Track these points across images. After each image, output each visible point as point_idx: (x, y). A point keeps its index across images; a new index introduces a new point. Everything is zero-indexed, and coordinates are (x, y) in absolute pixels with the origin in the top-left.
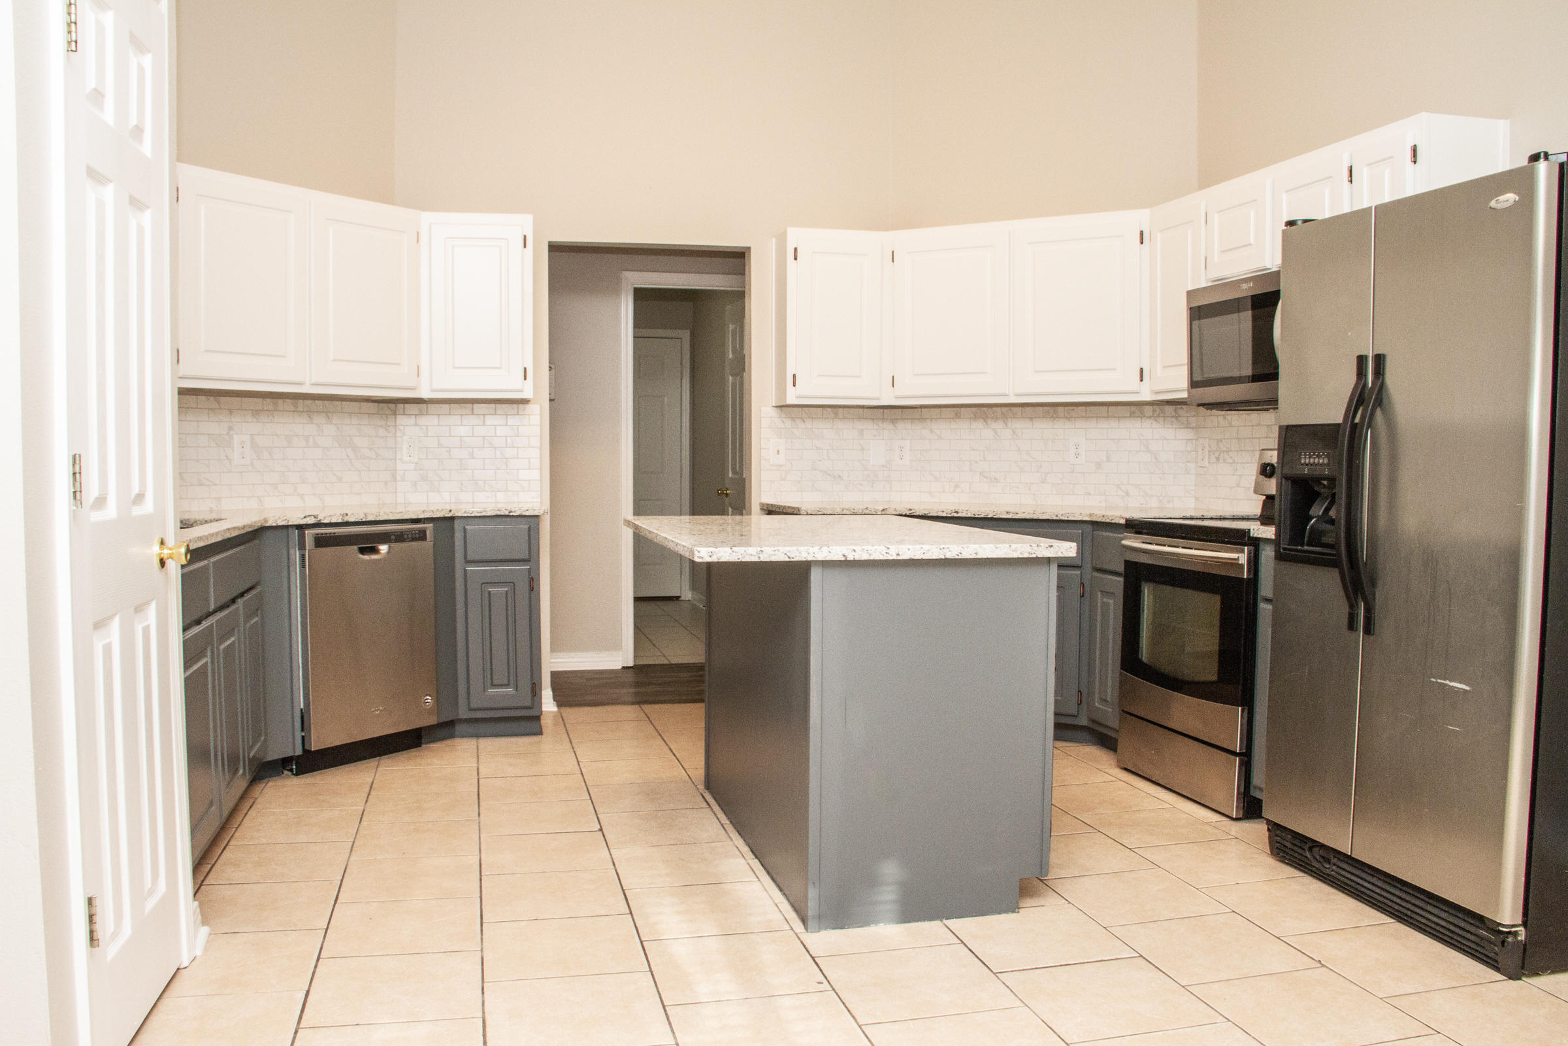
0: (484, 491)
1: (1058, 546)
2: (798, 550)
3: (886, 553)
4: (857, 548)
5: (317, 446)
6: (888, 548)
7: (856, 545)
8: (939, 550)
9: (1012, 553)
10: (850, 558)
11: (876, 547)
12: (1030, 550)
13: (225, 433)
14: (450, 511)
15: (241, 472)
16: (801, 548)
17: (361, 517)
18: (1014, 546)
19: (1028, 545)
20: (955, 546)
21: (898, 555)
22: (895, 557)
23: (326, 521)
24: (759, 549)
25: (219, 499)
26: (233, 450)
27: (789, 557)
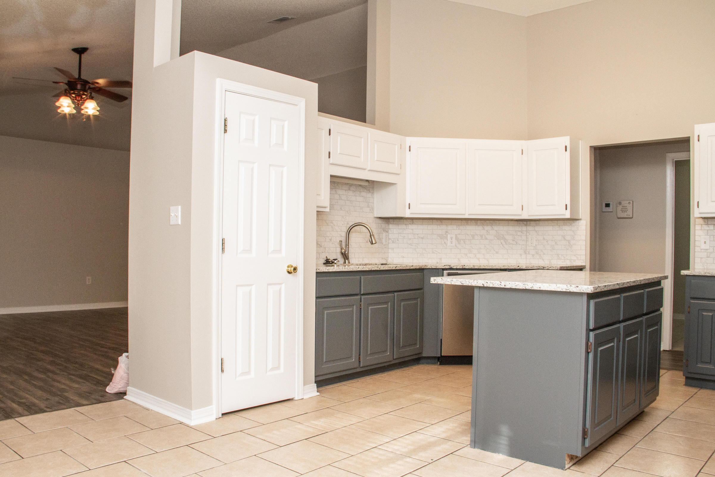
0: (562, 259)
1: (581, 287)
2: (465, 281)
3: (500, 284)
4: (489, 282)
5: (486, 239)
6: (501, 282)
7: (487, 280)
8: (523, 285)
9: (557, 288)
10: (485, 286)
11: (496, 282)
12: (566, 288)
13: (444, 233)
14: (518, 266)
15: (451, 249)
16: (467, 280)
17: (472, 267)
18: (558, 285)
19: (566, 285)
20: (530, 283)
21: (505, 286)
22: (503, 287)
23: (455, 268)
24: (451, 279)
25: (441, 259)
26: (448, 240)
27: (462, 283)
